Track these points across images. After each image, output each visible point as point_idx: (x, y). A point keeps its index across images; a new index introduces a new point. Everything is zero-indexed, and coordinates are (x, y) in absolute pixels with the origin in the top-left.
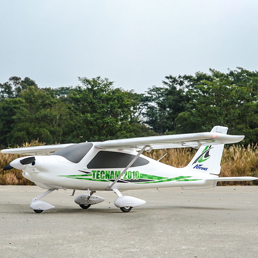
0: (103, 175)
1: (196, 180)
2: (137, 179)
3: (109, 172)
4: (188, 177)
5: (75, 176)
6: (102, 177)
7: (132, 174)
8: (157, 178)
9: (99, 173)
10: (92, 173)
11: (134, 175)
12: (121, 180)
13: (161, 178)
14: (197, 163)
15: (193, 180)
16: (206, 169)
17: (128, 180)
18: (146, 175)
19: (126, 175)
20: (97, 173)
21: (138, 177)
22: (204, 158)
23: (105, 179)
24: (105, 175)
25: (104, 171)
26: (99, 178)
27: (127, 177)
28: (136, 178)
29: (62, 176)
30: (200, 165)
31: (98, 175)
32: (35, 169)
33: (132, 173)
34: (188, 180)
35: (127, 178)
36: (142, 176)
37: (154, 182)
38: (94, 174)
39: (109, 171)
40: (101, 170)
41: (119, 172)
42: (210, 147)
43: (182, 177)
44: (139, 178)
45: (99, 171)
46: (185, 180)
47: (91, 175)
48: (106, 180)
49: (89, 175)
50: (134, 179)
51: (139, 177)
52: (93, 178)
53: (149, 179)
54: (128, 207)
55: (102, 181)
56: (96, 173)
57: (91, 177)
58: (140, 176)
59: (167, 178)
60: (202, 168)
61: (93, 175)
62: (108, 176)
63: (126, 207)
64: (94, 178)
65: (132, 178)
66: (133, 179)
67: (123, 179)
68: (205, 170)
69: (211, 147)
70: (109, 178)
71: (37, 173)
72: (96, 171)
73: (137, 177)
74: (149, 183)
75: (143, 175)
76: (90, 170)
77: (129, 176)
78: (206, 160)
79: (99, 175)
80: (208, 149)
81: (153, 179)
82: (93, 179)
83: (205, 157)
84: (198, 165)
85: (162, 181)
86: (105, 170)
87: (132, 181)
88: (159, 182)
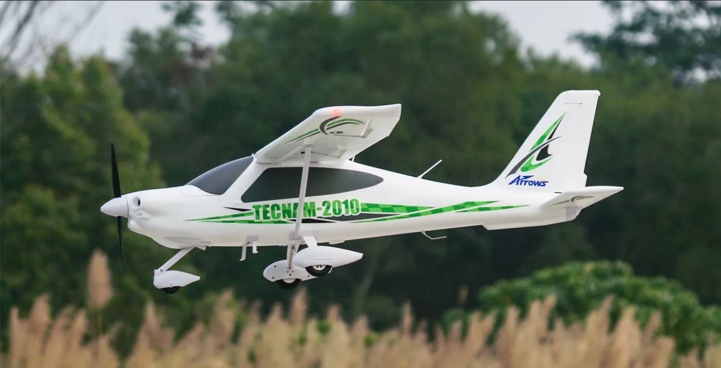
0: (277, 212)
1: (511, 207)
2: (355, 213)
3: (289, 205)
4: (488, 202)
5: (218, 218)
6: (276, 216)
7: (343, 206)
8: (405, 210)
9: (269, 209)
10: (254, 210)
11: (347, 207)
12: (318, 217)
13: (415, 209)
14: (519, 173)
15: (503, 208)
16: (542, 184)
17: (333, 218)
18: (376, 206)
19: (328, 208)
20: (263, 208)
21: (358, 210)
22: (534, 162)
23: (281, 219)
24: (281, 212)
25: (278, 204)
26: (269, 218)
27: (331, 211)
28: (352, 211)
29: (194, 220)
30: (526, 177)
31: (265, 212)
32: (141, 212)
33: (343, 203)
34: (488, 209)
35: (330, 214)
36: (366, 207)
37: (399, 218)
38: (257, 212)
39: (289, 203)
40: (271, 203)
41: (313, 204)
42: (551, 137)
43: (473, 204)
44: (360, 212)
45: (268, 206)
46: (481, 209)
47: (252, 214)
48: (284, 220)
49: (246, 213)
50: (349, 215)
51: (360, 210)
52: (256, 219)
53: (383, 212)
54: (321, 266)
55: (275, 222)
56: (261, 210)
57: (253, 218)
58: (362, 209)
59: (430, 208)
60: (531, 181)
61: (255, 213)
62: (287, 212)
63: (317, 266)
64: (259, 219)
65: (343, 212)
66: (346, 215)
67: (323, 217)
68: (540, 187)
69: (553, 138)
70: (289, 216)
71: (146, 219)
72: (260, 206)
73: (355, 210)
74: (385, 220)
75: (370, 206)
76: (249, 205)
77: (334, 210)
78: (541, 164)
79: (268, 212)
80: (545, 141)
81: (394, 212)
82: (256, 221)
83: (539, 158)
84: (521, 178)
85: (419, 215)
86: (280, 202)
87: (343, 218)
88: (411, 216)
